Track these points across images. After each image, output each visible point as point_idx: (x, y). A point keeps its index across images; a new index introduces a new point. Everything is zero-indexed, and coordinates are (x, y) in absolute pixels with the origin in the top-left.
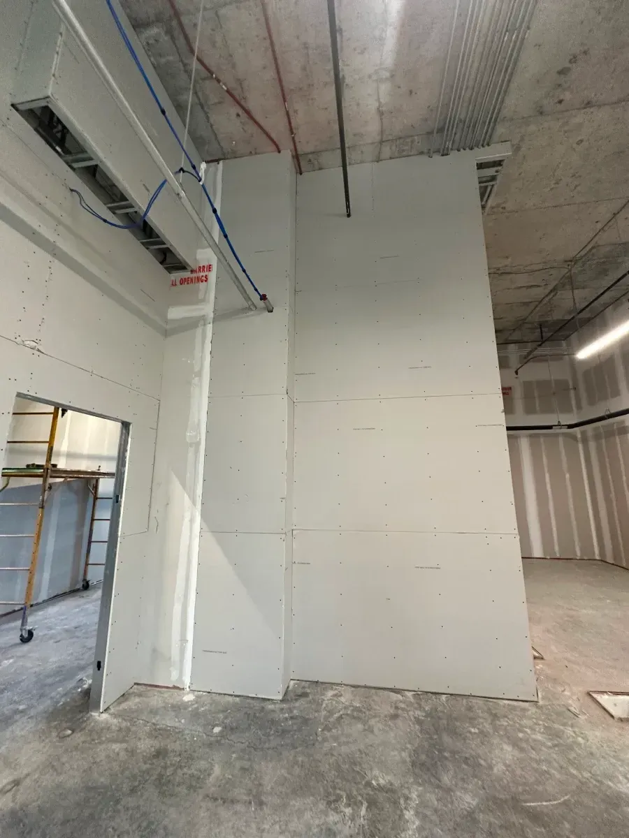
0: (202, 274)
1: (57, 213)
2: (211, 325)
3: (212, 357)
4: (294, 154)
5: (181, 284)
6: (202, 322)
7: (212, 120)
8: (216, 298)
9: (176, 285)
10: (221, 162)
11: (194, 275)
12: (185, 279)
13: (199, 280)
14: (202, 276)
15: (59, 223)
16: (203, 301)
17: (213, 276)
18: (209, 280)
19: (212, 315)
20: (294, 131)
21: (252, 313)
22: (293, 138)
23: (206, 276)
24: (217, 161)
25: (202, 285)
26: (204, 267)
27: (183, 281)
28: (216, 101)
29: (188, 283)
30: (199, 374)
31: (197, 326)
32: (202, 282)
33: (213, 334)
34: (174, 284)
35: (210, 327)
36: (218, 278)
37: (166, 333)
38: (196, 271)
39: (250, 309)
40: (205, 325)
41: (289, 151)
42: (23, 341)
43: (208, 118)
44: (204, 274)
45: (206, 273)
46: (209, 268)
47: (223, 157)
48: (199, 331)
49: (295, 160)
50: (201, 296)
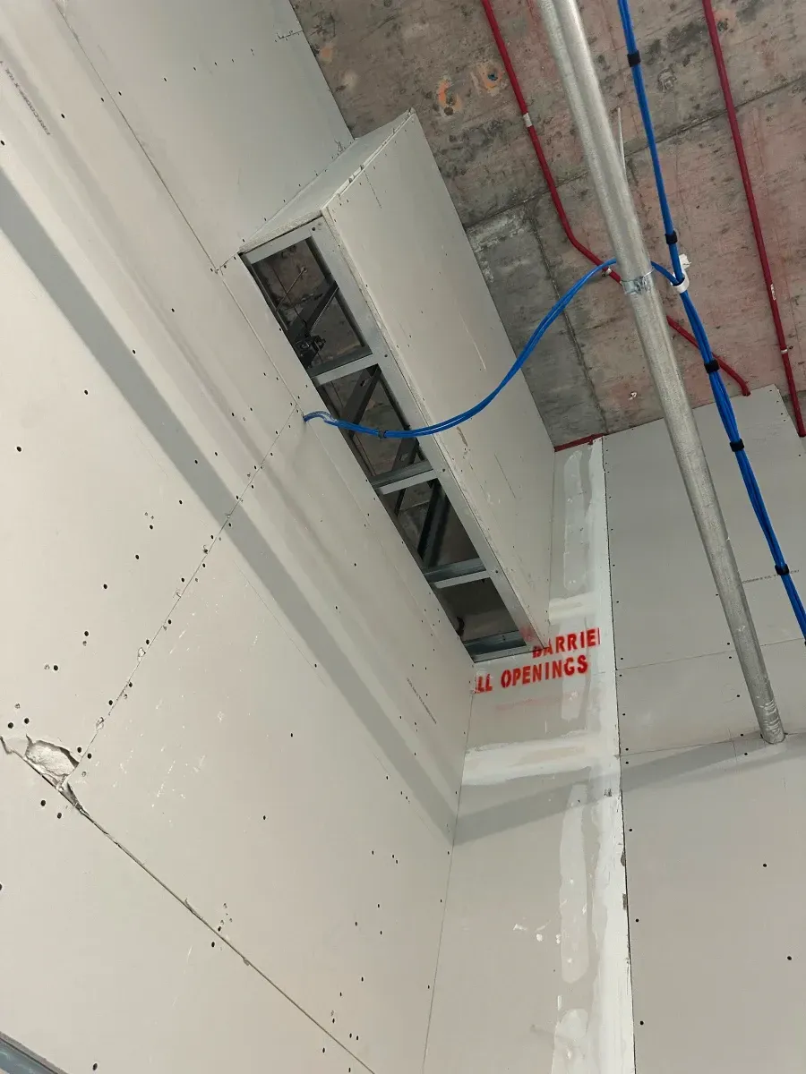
0: (564, 655)
1: (265, 443)
2: (616, 797)
3: (633, 922)
4: (786, 393)
5: (504, 685)
6: (579, 791)
7: (588, 359)
8: (621, 714)
9: (489, 688)
10: (597, 442)
11: (543, 659)
12: (517, 671)
13: (559, 669)
14: (571, 660)
15: (263, 464)
16: (581, 724)
17: (603, 657)
18: (591, 668)
19: (614, 767)
20: (788, 342)
21: (772, 750)
22: (785, 358)
23: (581, 659)
24: (589, 440)
25: (572, 683)
26: (572, 637)
27: (508, 679)
28: (605, 317)
29: (526, 681)
30: (586, 996)
31: (563, 806)
32: (570, 672)
33: (627, 830)
34: (484, 687)
35: (610, 813)
36: (619, 659)
37: (458, 831)
38: (549, 650)
39: (763, 737)
40: (591, 800)
41: (773, 387)
42: (31, 744)
43: (580, 355)
44: (575, 654)
45: (581, 651)
46: (590, 637)
47: (602, 431)
48: (573, 820)
49: (789, 404)
50: (569, 711)
